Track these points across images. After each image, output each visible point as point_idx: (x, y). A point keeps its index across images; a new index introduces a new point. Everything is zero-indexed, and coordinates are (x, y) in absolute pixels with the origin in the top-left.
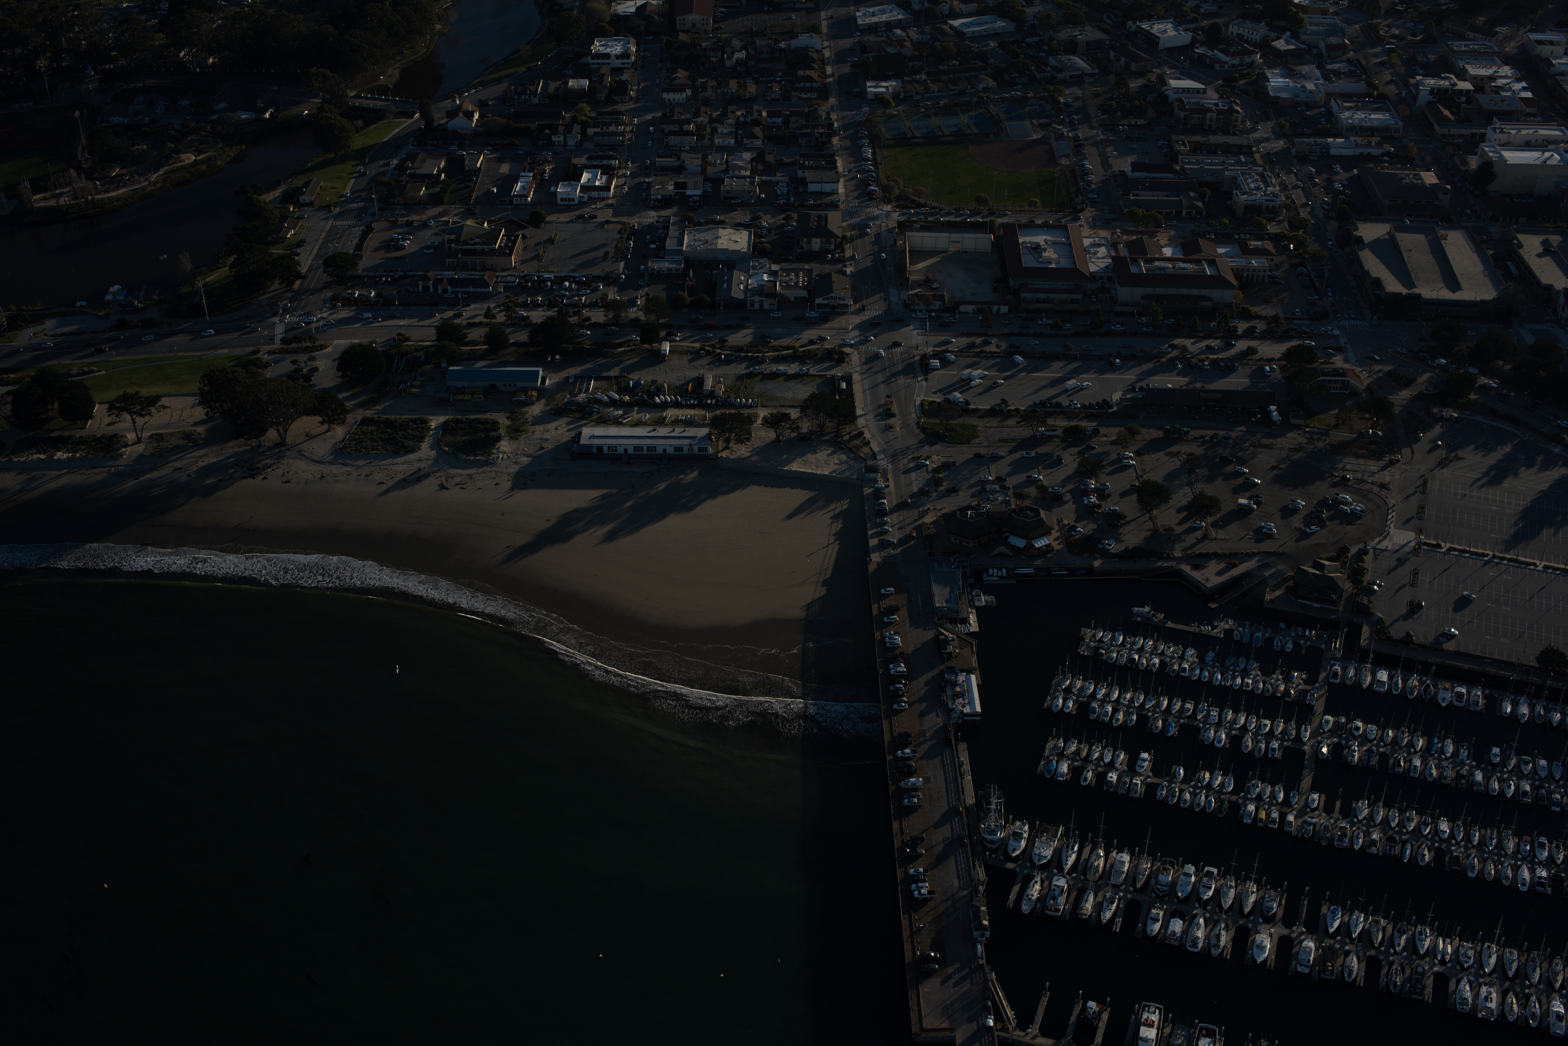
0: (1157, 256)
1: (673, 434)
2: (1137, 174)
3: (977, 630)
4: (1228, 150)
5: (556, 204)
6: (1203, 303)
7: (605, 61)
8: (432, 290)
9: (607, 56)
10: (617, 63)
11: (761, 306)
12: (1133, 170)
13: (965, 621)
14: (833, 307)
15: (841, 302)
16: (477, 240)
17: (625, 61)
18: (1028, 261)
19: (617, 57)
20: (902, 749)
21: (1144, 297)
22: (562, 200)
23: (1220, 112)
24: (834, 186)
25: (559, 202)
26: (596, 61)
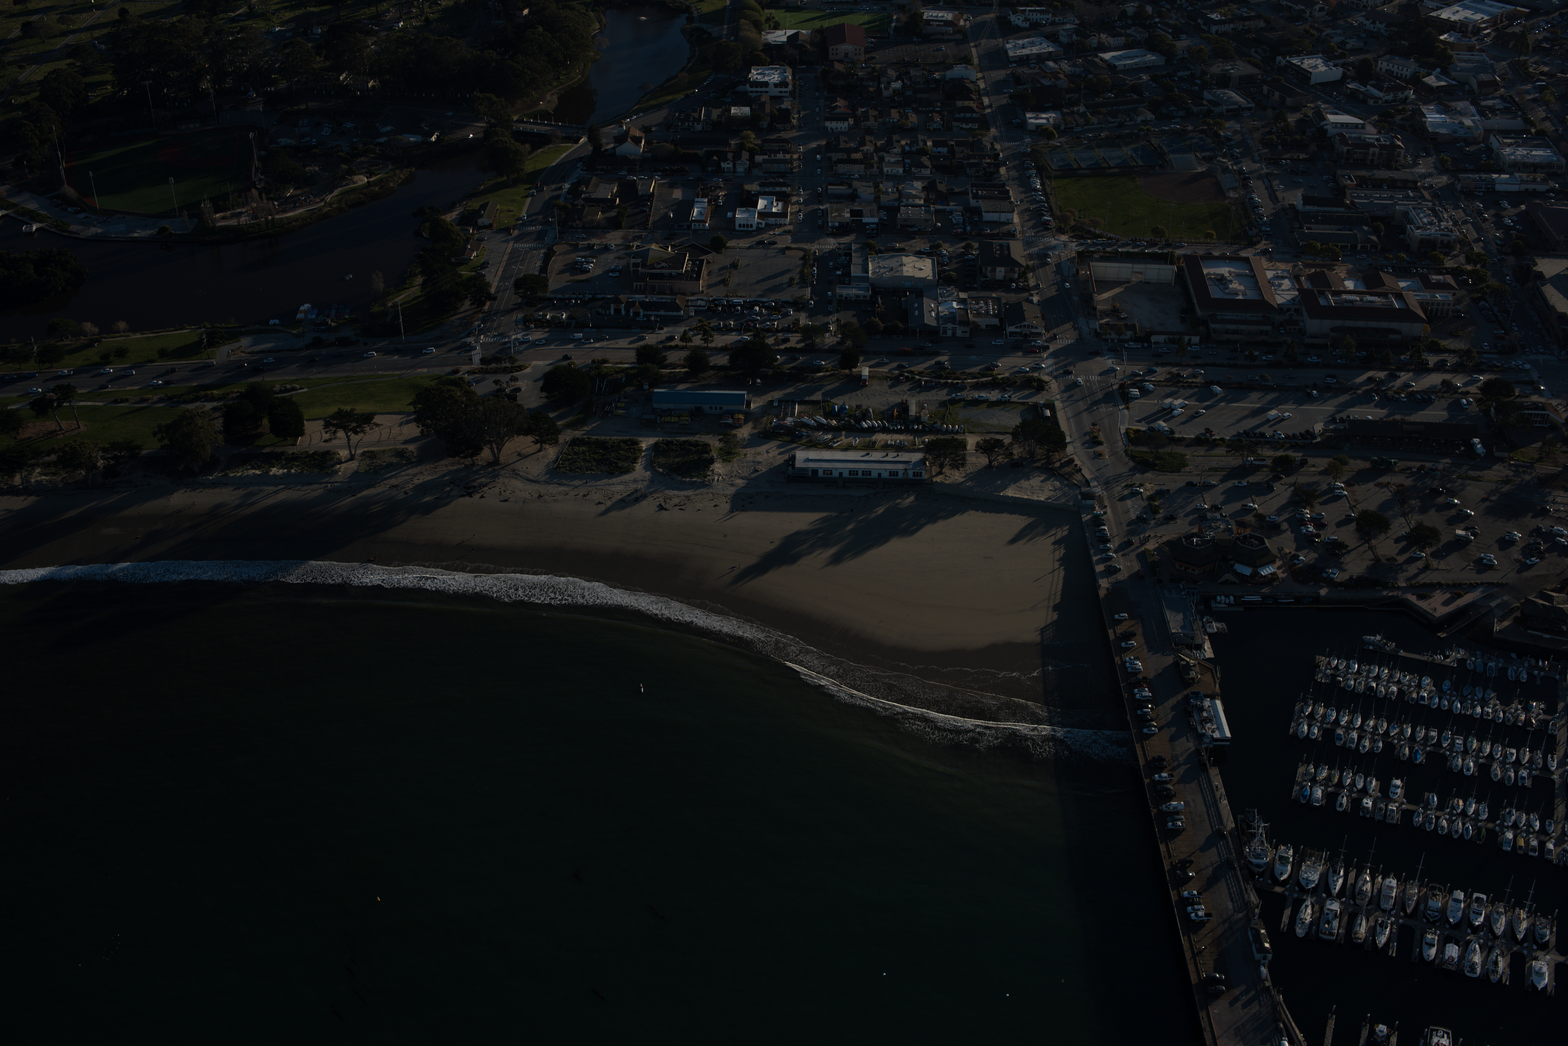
0: (1342, 289)
1: (886, 459)
2: (1309, 208)
3: (1212, 656)
4: (1393, 185)
5: (734, 230)
6: (1392, 336)
7: (764, 89)
8: (623, 312)
9: (766, 84)
10: (776, 92)
11: (954, 334)
12: (1305, 204)
13: (1200, 647)
14: (1026, 335)
15: (1034, 331)
16: (664, 264)
17: (784, 89)
18: (1215, 292)
19: (776, 85)
20: (1159, 773)
21: (1333, 330)
22: (740, 225)
23: (1382, 147)
24: (1009, 215)
25: (737, 228)
26: (754, 89)
